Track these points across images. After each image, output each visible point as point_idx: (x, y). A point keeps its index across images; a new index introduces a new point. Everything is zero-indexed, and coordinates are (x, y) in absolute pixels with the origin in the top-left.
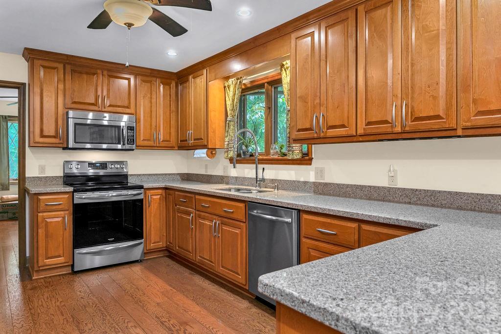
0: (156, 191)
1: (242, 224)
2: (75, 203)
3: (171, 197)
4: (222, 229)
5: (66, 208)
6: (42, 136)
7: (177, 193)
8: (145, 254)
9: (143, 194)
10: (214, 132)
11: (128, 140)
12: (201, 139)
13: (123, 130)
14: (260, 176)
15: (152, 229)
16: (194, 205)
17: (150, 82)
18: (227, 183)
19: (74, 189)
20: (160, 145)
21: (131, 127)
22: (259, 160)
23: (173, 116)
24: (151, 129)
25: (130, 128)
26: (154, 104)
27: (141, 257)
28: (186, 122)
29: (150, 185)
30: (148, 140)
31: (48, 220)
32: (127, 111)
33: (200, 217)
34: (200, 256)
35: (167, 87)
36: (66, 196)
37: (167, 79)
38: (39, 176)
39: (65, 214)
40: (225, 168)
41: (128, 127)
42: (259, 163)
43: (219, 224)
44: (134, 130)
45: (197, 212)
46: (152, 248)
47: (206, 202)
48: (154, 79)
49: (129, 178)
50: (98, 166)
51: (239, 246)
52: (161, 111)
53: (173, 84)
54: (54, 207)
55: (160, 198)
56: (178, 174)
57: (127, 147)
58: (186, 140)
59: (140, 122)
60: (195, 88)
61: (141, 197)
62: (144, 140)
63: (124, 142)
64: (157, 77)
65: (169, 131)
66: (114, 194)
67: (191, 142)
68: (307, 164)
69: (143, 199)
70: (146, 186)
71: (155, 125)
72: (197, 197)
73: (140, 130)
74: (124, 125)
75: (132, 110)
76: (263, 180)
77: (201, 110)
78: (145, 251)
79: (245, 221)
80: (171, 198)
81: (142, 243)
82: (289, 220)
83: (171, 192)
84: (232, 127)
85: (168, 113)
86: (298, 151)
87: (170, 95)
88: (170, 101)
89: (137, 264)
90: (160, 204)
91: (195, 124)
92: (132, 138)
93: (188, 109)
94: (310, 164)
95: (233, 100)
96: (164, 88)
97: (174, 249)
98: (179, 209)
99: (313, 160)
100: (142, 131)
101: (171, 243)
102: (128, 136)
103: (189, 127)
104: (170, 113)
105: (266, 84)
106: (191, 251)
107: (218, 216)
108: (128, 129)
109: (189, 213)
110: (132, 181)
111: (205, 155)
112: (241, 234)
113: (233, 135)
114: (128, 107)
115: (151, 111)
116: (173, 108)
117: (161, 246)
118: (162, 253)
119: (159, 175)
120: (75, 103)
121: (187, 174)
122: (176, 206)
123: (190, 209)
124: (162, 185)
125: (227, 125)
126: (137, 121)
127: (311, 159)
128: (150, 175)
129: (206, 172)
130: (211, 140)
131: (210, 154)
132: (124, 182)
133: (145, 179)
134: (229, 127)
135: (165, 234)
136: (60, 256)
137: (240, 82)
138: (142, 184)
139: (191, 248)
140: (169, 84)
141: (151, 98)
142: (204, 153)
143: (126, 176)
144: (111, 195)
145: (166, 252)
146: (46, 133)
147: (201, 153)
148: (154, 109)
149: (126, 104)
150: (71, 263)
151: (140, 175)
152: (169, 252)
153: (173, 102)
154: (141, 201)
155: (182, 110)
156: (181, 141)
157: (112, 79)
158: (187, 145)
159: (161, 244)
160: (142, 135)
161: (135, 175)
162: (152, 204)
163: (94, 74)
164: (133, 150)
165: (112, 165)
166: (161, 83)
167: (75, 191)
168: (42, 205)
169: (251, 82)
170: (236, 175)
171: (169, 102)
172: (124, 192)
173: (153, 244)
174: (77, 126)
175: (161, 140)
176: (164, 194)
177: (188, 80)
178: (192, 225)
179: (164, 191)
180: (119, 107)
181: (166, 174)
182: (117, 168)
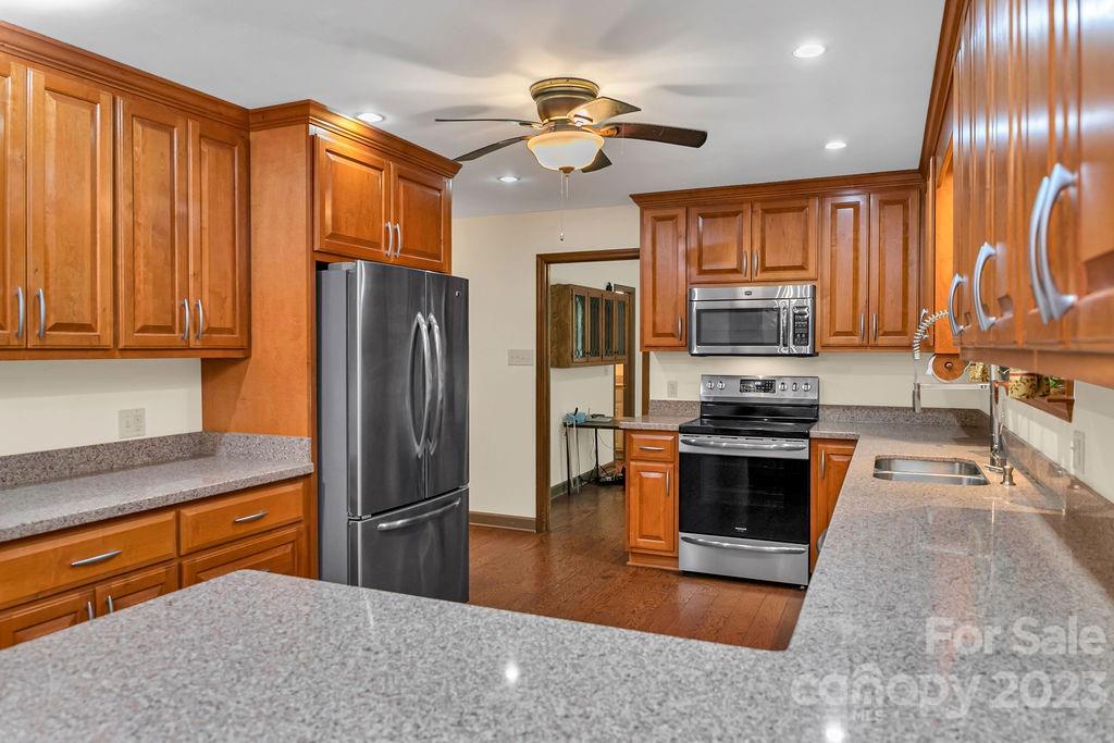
2: (680, 451)
5: (670, 458)
6: (656, 335)
9: (807, 449)
11: (794, 336)
17: (854, 204)
20: (878, 343)
24: (855, 309)
26: (862, 253)
30: (848, 334)
31: (645, 475)
32: (801, 274)
36: (670, 438)
37: (897, 188)
38: (667, 399)
39: (667, 468)
48: (865, 195)
50: (758, 386)
53: (914, 197)
54: (652, 455)
57: (794, 350)
61: (804, 455)
62: (838, 333)
64: (870, 191)
65: (901, 310)
69: (807, 460)
70: (815, 433)
71: (865, 298)
74: (787, 305)
75: (811, 273)
85: (899, 269)
87: (906, 226)
88: (906, 239)
92: (804, 331)
102: (795, 328)
104: (906, 268)
114: (802, 268)
115: (856, 270)
116: (913, 253)
120: (704, 271)
128: (873, 408)
130: (942, 333)
131: (941, 367)
136: (658, 538)
140: (903, 200)
141: (856, 239)
146: (660, 330)
148: (862, 263)
149: (798, 263)
150: (674, 555)
151: (849, 407)
153: (912, 241)
157: (770, 217)
161: (838, 406)
162: (830, 473)
163: (736, 214)
164: (806, 356)
165: (783, 385)
168: (636, 447)
171: (900, 242)
175: (880, 332)
180: (784, 269)
182: (796, 390)
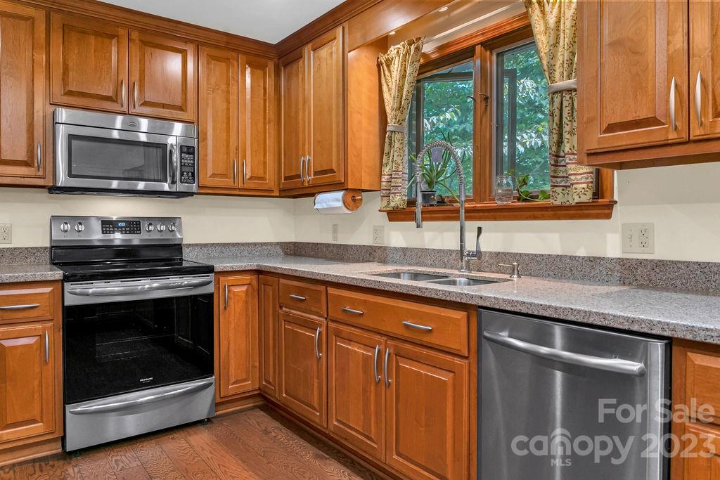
0: (239, 277)
1: (457, 361)
2: (66, 304)
3: (269, 290)
4: (398, 367)
5: (48, 315)
7: (283, 281)
8: (217, 405)
9: (213, 283)
10: (359, 156)
11: (182, 174)
12: (332, 171)
13: (171, 151)
14: (470, 246)
15: (232, 354)
16: (325, 308)
17: (226, 60)
18: (384, 261)
19: (64, 275)
20: (246, 186)
21: (188, 148)
22: (467, 211)
23: (271, 129)
24: (228, 153)
25: (187, 150)
26: (233, 105)
27: (209, 413)
28: (297, 141)
29: (228, 266)
30: (222, 176)
31: (6, 343)
32: (180, 115)
33: (338, 335)
34: (338, 420)
35: (259, 73)
36: (48, 290)
37: (258, 56)
39: (44, 329)
40: (377, 231)
41: (181, 147)
42: (468, 218)
43: (389, 354)
44: (193, 154)
45: (331, 325)
46: (231, 393)
47: (353, 302)
48: (235, 54)
49: (186, 252)
50: (122, 227)
51: (449, 412)
52: (247, 118)
53: (271, 67)
54: (22, 315)
55: (247, 290)
56: (278, 243)
57: (181, 187)
58: (298, 176)
59: (205, 139)
60: (318, 68)
61: (210, 289)
62: (214, 175)
63: (173, 177)
64: (238, 52)
65: (262, 159)
66: (155, 285)
67: (308, 179)
68: (598, 217)
69: (213, 293)
70: (219, 267)
71: (236, 144)
72: (331, 291)
73: (206, 155)
74: (174, 143)
75: (189, 115)
76: (478, 254)
77: (330, 110)
78: (218, 400)
79: (467, 355)
80: (271, 293)
81: (210, 384)
82: (633, 366)
83: (269, 278)
84: (397, 145)
85: (261, 125)
86: (585, 186)
87: (265, 89)
88: (265, 100)
89: (201, 428)
90: (247, 302)
91: (317, 142)
92: (190, 169)
93: (301, 114)
94: (608, 216)
95: (401, 89)
96: (252, 74)
97: (277, 396)
98: (288, 314)
99: (616, 208)
100: (210, 157)
101: (269, 383)
102: (181, 166)
103: (304, 150)
104: (265, 124)
105: (478, 48)
106: (316, 405)
107: (385, 335)
108: (182, 152)
109: (312, 326)
110: (190, 258)
111: (340, 204)
112: (454, 386)
113: (399, 162)
114: (181, 109)
115: (228, 119)
116: (271, 114)
117: (250, 389)
118: (251, 400)
119: (243, 244)
120: (70, 93)
121: (294, 244)
122: (281, 307)
123: (312, 316)
124: (252, 264)
125: (387, 140)
126: (201, 137)
127: (611, 205)
129: (335, 238)
130: (352, 171)
131: (349, 200)
132: (174, 260)
133: (215, 252)
134: (390, 144)
135: (257, 364)
136: (34, 421)
137: (417, 49)
138: (210, 264)
139: (316, 398)
140: (263, 67)
141: (228, 92)
142: (338, 200)
143: (178, 248)
144: (147, 286)
145: (259, 399)
146: (7, 156)
147: (331, 200)
148: (233, 114)
149: (178, 102)
150: (58, 434)
151: (205, 245)
152: (266, 399)
153: (270, 102)
154: (210, 297)
155: (288, 116)
156: (286, 178)
157: (149, 50)
158: (299, 185)
159: (249, 385)
160: (210, 165)
162: (232, 303)
163: (111, 37)
164: (192, 194)
165: (150, 224)
166: (247, 63)
167: (66, 279)
169: (440, 48)
170: (404, 245)
171: (262, 102)
172: (174, 280)
173: (232, 385)
174: (74, 142)
175: (248, 177)
176: (255, 283)
177: (301, 57)
178: (320, 351)
179: (255, 277)
180: (164, 108)
181: (255, 244)
182: (161, 231)
